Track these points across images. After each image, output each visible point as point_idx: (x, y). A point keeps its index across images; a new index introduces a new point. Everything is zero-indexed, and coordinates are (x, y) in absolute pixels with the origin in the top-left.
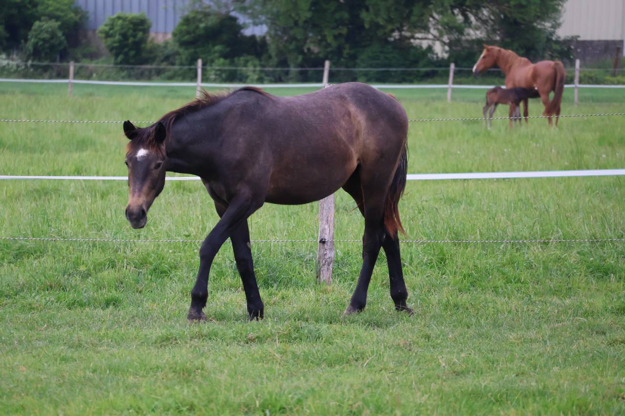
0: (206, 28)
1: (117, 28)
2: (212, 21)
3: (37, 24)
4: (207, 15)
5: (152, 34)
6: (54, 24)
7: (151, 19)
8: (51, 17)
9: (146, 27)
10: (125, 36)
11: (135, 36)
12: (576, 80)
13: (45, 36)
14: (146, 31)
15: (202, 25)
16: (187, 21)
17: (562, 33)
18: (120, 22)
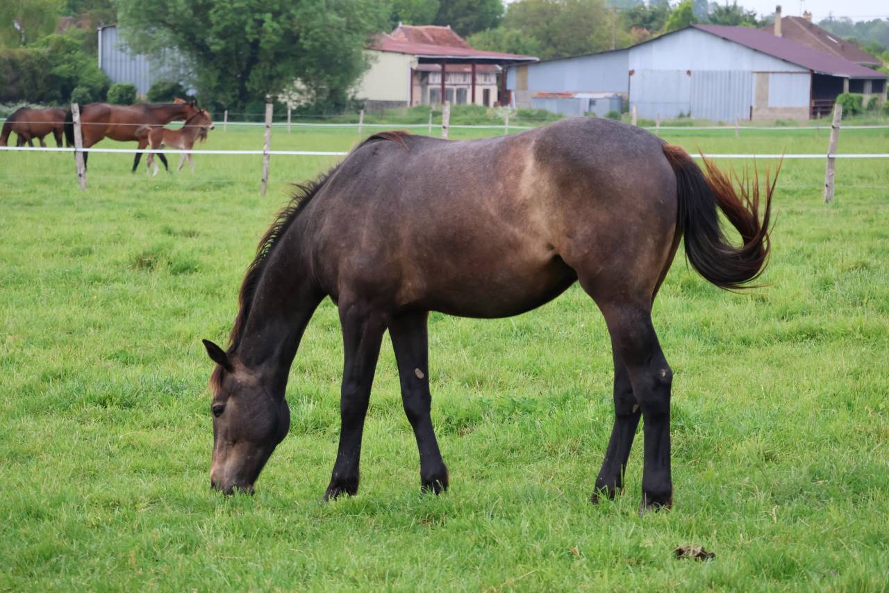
0: (164, 91)
1: (117, 91)
2: (167, 87)
3: (75, 89)
4: (164, 84)
5: (138, 96)
6: (84, 90)
7: (137, 86)
8: (83, 85)
9: (133, 91)
10: (121, 96)
11: (127, 96)
12: (361, 121)
13: (80, 96)
14: (134, 94)
15: (161, 90)
16: (154, 87)
17: (360, 96)
18: (119, 88)
